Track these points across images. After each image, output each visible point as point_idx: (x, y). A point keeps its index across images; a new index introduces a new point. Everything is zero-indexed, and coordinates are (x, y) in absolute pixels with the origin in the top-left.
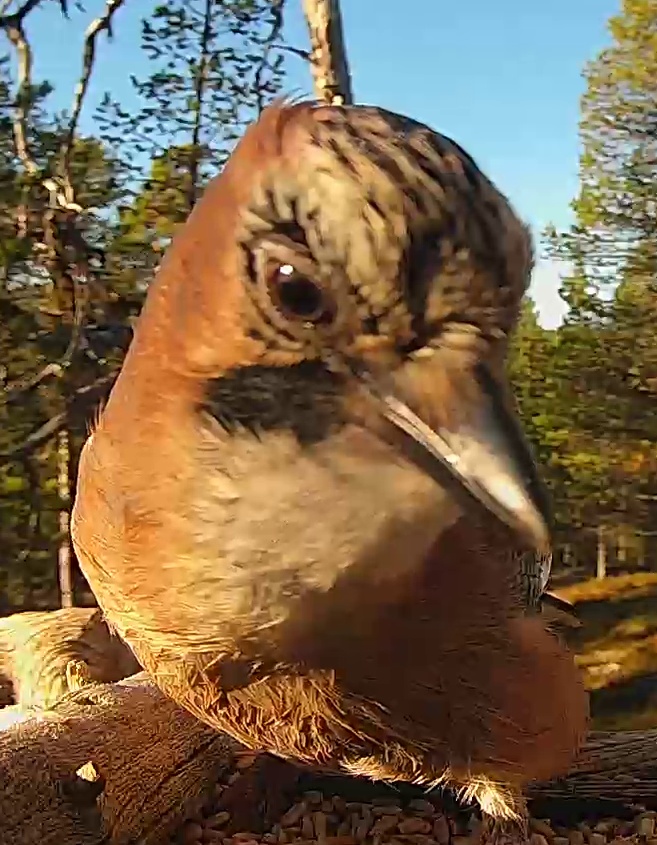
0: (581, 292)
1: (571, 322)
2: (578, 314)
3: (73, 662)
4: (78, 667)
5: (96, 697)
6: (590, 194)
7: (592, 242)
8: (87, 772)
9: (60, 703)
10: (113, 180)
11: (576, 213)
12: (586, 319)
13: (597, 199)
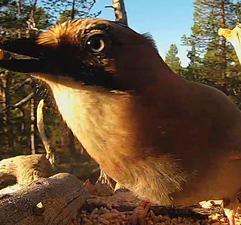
0: (194, 55)
1: (191, 65)
2: (193, 62)
3: (35, 171)
4: (37, 173)
5: (42, 182)
6: (197, 25)
7: (197, 40)
8: (40, 205)
9: (31, 184)
10: (47, 21)
11: (192, 31)
12: (196, 64)
13: (199, 27)
